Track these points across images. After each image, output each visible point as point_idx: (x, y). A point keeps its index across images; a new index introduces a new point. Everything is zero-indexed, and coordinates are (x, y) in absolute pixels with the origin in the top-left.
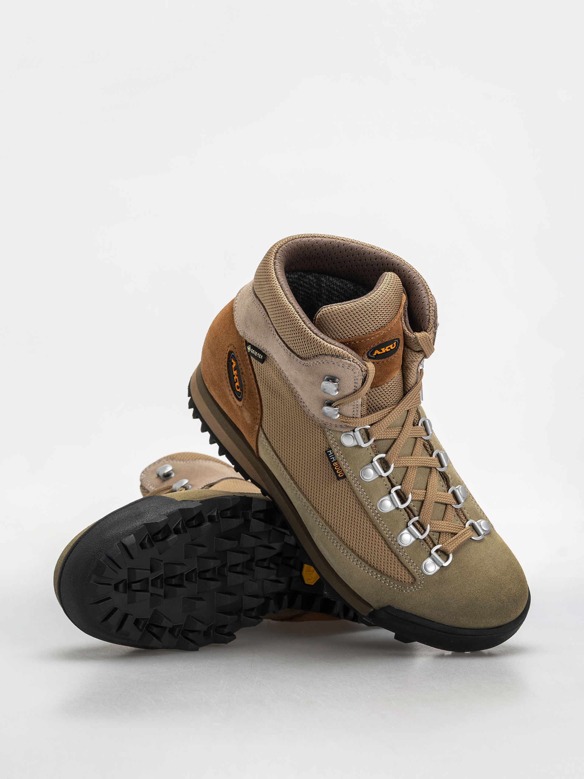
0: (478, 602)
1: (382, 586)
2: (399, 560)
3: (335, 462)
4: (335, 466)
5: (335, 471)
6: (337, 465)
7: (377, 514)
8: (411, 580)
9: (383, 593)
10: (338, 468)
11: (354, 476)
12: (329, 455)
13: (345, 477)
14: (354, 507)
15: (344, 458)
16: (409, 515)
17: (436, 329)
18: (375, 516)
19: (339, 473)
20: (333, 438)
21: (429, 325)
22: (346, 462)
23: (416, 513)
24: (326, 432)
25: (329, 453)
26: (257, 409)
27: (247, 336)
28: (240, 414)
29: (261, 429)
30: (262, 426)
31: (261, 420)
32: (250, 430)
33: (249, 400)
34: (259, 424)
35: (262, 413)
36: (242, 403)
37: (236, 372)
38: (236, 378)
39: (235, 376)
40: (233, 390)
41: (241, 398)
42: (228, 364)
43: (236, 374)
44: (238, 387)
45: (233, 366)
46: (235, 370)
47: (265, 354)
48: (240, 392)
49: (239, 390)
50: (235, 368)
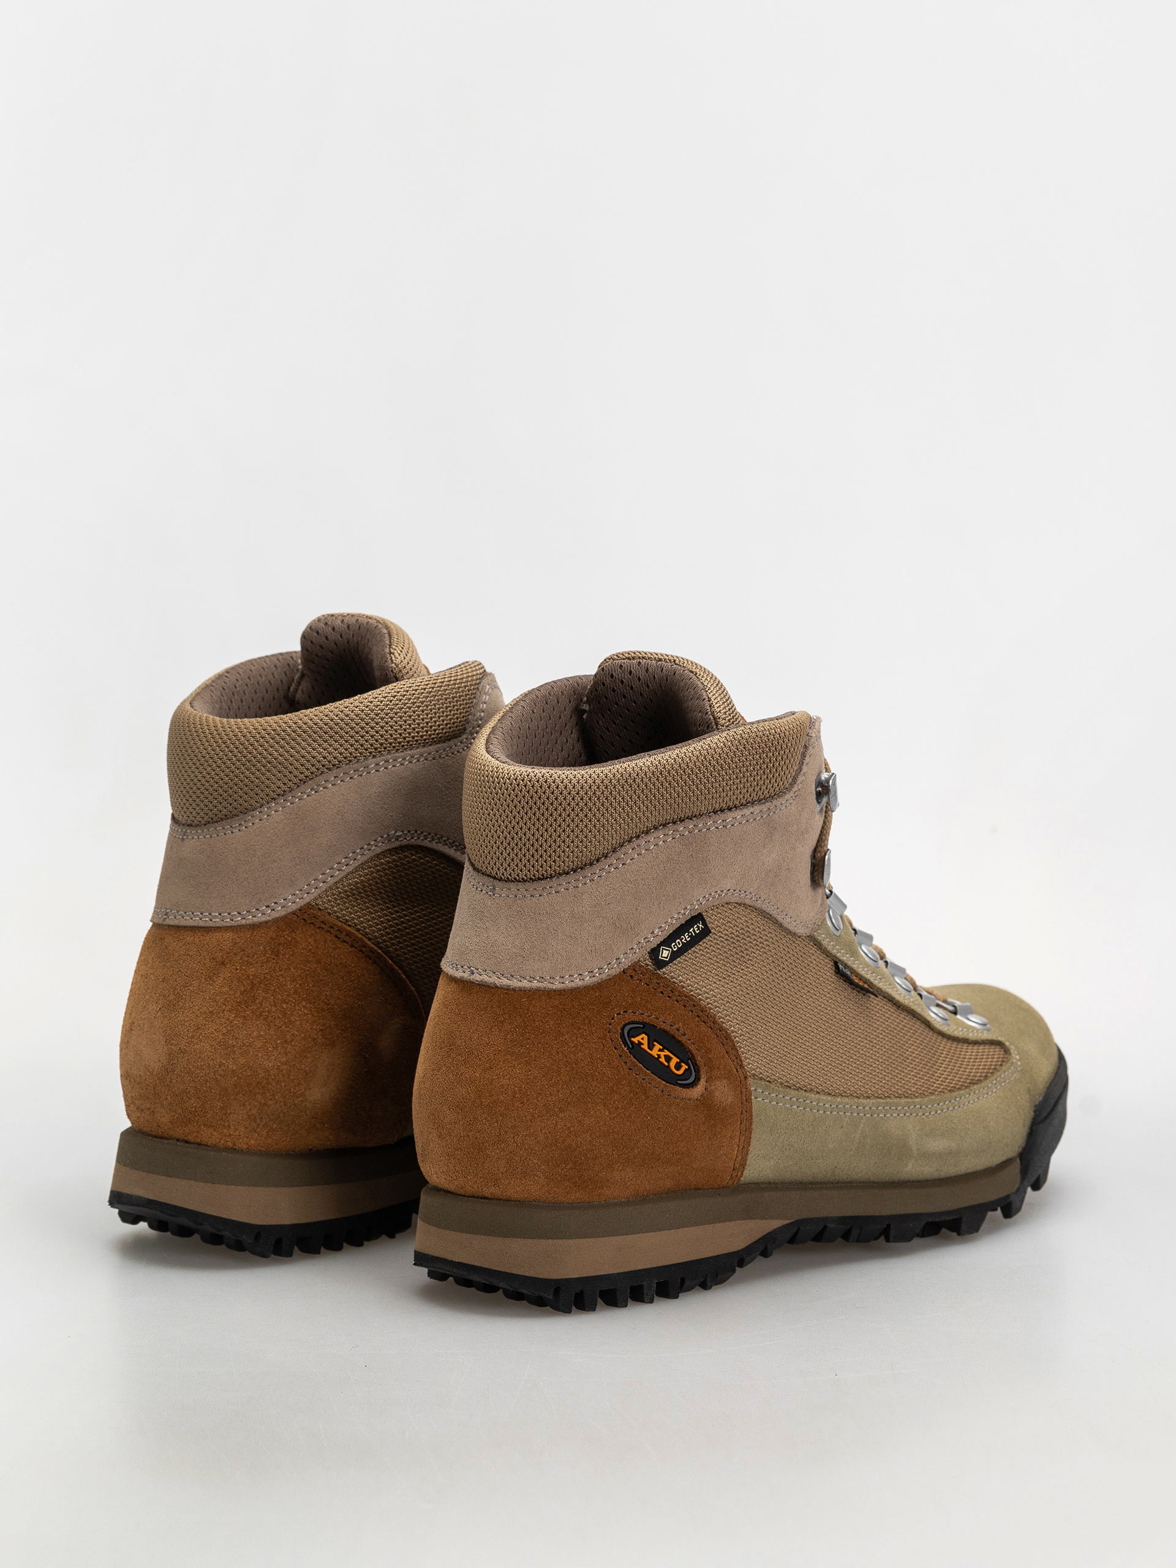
3: (852, 974)
6: (856, 976)
12: (842, 970)
20: (827, 938)
22: (855, 961)
24: (819, 937)
25: (839, 967)
26: (727, 1053)
27: (647, 940)
28: (706, 1112)
29: (750, 1081)
30: (750, 1073)
31: (742, 1066)
32: (737, 1115)
33: (710, 1056)
34: (743, 1077)
35: (736, 1049)
36: (703, 1082)
37: (658, 1046)
38: (664, 1055)
39: (659, 1056)
40: (674, 1085)
41: (695, 1075)
42: (633, 1056)
43: (660, 1050)
44: (678, 1067)
45: (645, 1047)
46: (654, 1045)
47: (700, 914)
48: (687, 1067)
49: (684, 1067)
50: (651, 1044)
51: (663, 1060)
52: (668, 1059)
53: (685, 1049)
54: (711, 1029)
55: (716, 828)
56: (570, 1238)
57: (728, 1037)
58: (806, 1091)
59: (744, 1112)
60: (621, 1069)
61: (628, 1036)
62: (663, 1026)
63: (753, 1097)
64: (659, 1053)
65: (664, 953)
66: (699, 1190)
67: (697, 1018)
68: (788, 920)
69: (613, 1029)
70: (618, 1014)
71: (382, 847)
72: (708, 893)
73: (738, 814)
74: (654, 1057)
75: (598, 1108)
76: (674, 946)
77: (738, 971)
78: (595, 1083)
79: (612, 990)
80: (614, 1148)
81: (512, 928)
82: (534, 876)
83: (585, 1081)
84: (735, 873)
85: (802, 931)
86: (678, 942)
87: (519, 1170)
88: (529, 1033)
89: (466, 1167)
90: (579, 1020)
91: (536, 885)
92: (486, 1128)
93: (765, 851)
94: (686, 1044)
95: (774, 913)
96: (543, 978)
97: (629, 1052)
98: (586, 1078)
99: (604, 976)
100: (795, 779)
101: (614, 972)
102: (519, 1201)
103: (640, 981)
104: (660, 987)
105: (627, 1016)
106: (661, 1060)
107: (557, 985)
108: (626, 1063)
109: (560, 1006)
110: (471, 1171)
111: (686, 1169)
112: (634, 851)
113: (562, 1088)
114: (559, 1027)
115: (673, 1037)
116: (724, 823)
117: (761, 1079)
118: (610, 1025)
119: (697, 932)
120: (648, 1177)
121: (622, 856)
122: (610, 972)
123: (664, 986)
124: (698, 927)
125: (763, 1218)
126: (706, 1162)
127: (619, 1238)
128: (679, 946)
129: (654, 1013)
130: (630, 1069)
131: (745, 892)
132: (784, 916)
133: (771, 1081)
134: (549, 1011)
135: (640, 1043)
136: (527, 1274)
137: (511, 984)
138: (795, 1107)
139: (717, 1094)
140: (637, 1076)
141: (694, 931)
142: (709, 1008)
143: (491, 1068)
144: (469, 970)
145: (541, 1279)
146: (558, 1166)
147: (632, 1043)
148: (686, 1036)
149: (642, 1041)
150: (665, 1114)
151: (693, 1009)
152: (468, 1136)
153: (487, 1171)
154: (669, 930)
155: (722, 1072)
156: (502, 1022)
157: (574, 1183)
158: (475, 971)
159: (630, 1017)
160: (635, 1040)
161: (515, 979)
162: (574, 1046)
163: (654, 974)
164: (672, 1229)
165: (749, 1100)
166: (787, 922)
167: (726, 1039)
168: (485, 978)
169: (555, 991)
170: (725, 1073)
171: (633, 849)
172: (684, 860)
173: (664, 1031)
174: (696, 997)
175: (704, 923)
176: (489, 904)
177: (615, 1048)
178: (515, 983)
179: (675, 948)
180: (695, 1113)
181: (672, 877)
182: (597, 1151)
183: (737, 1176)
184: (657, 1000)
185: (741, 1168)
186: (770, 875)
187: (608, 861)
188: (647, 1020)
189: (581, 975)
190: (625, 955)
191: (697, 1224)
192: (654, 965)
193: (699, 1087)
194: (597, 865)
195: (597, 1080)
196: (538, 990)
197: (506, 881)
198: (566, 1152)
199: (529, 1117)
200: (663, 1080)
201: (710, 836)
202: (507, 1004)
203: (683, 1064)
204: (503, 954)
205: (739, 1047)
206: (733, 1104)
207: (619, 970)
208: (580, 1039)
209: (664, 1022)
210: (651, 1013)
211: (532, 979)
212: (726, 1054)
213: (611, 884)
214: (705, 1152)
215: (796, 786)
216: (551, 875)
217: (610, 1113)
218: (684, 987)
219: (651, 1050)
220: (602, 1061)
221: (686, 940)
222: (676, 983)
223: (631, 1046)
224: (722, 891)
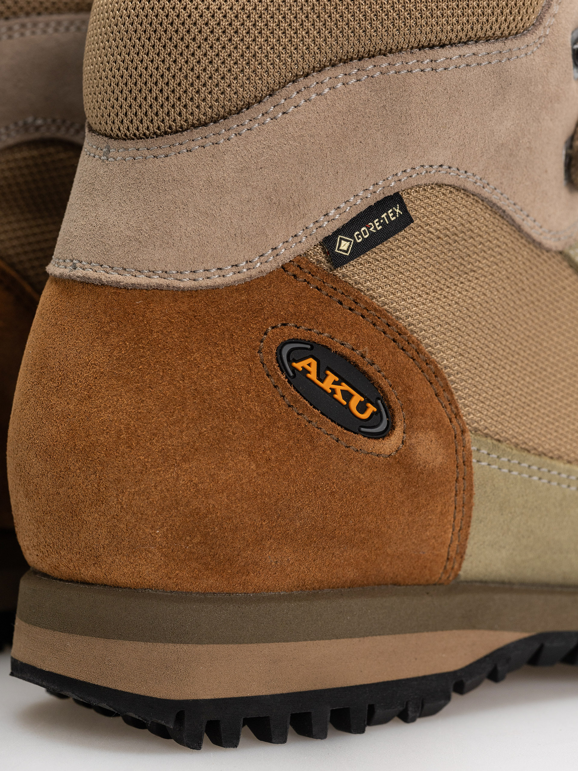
26: (437, 395)
27: (318, 225)
28: (403, 475)
29: (470, 436)
30: (470, 426)
31: (457, 415)
32: (450, 482)
33: (411, 397)
34: (459, 430)
35: (450, 390)
36: (398, 432)
37: (331, 377)
38: (342, 391)
39: (334, 391)
40: (355, 433)
41: (388, 421)
42: (295, 388)
43: (335, 383)
44: (362, 408)
45: (313, 376)
46: (327, 375)
47: (397, 194)
48: (375, 410)
49: (371, 409)
50: (321, 373)
51: (339, 396)
52: (347, 396)
53: (373, 384)
54: (414, 360)
55: (422, 71)
56: (199, 642)
57: (437, 373)
58: (552, 458)
59: (460, 479)
60: (276, 405)
61: (289, 360)
62: (341, 349)
63: (474, 460)
64: (334, 386)
65: (342, 245)
66: (400, 585)
67: (393, 343)
68: (531, 223)
69: (266, 349)
70: (273, 328)
71: (15, 138)
72: (411, 167)
73: (454, 52)
74: (325, 391)
75: (240, 458)
76: (357, 235)
77: (455, 285)
78: (237, 422)
79: (266, 293)
80: (264, 517)
81: (128, 202)
82: (159, 128)
83: (221, 419)
84: (450, 141)
85: (550, 242)
86: (364, 231)
87: (125, 543)
88: (143, 348)
89: (58, 538)
90: (216, 332)
91: (160, 141)
92: (81, 482)
93: (494, 114)
94: (374, 377)
95: (510, 210)
96: (166, 272)
97: (289, 382)
98: (223, 415)
99: (253, 272)
100: (540, 19)
101: (268, 268)
102: (130, 588)
103: (308, 283)
104: (337, 294)
105: (286, 330)
106: (336, 396)
107: (186, 283)
108: (284, 396)
109: (191, 313)
110: (64, 544)
111: (377, 555)
112: (299, 95)
113: (188, 428)
114: (186, 341)
115: (356, 366)
116: (434, 65)
117: (487, 435)
118: (262, 341)
119: (393, 219)
120: (317, 562)
121: (283, 101)
122: (263, 268)
123: (343, 293)
124: (394, 213)
125: (491, 628)
126: (407, 546)
127: (274, 646)
128: (366, 237)
129: (327, 330)
130: (289, 406)
131: (466, 172)
132: (524, 217)
133: (502, 439)
134: (173, 318)
135: (305, 371)
136: (137, 691)
137: (122, 280)
138: (535, 478)
139: (420, 450)
140: (300, 417)
141: (388, 217)
142: (412, 331)
143: (89, 397)
144: (71, 264)
145: (156, 699)
146: (181, 539)
147: (294, 369)
148: (375, 366)
149: (308, 368)
150: (341, 474)
151: (387, 329)
152: (58, 493)
153: (83, 543)
154: (349, 213)
155: (429, 421)
156: (107, 333)
157: (205, 564)
158: (78, 264)
159: (290, 332)
160: (299, 366)
161: (129, 272)
162: (208, 369)
163: (328, 275)
164: (355, 637)
165: (467, 463)
166: (527, 225)
167: (436, 376)
168: (90, 273)
169: (183, 291)
170: (433, 423)
171: (298, 93)
172: (373, 112)
173: (342, 356)
174: (391, 313)
175: (403, 207)
176: (101, 172)
177: (268, 375)
178: (128, 279)
179: (359, 239)
180: (388, 475)
181: (355, 136)
182: (238, 520)
183: (453, 568)
184: (333, 312)
185: (458, 558)
186: (503, 152)
187: (262, 107)
188: (316, 338)
189: (220, 269)
190: (286, 244)
191: (393, 632)
192: (328, 261)
193: (392, 438)
194: (247, 112)
195: (240, 418)
196: (158, 289)
197: (125, 140)
198: (192, 519)
199: (139, 467)
200: (339, 425)
201: (412, 80)
202: (116, 309)
203: (369, 405)
204: (113, 239)
205: (454, 388)
206: (445, 467)
207: (276, 265)
208: (216, 359)
209: (343, 344)
210: (323, 329)
211: (151, 273)
212: (434, 396)
213: (265, 140)
214: (403, 532)
215: (541, 28)
216: (181, 127)
217: (258, 466)
218: (373, 298)
219: (322, 381)
220: (248, 392)
221: (375, 228)
222: (362, 291)
223: (292, 374)
224: (431, 166)
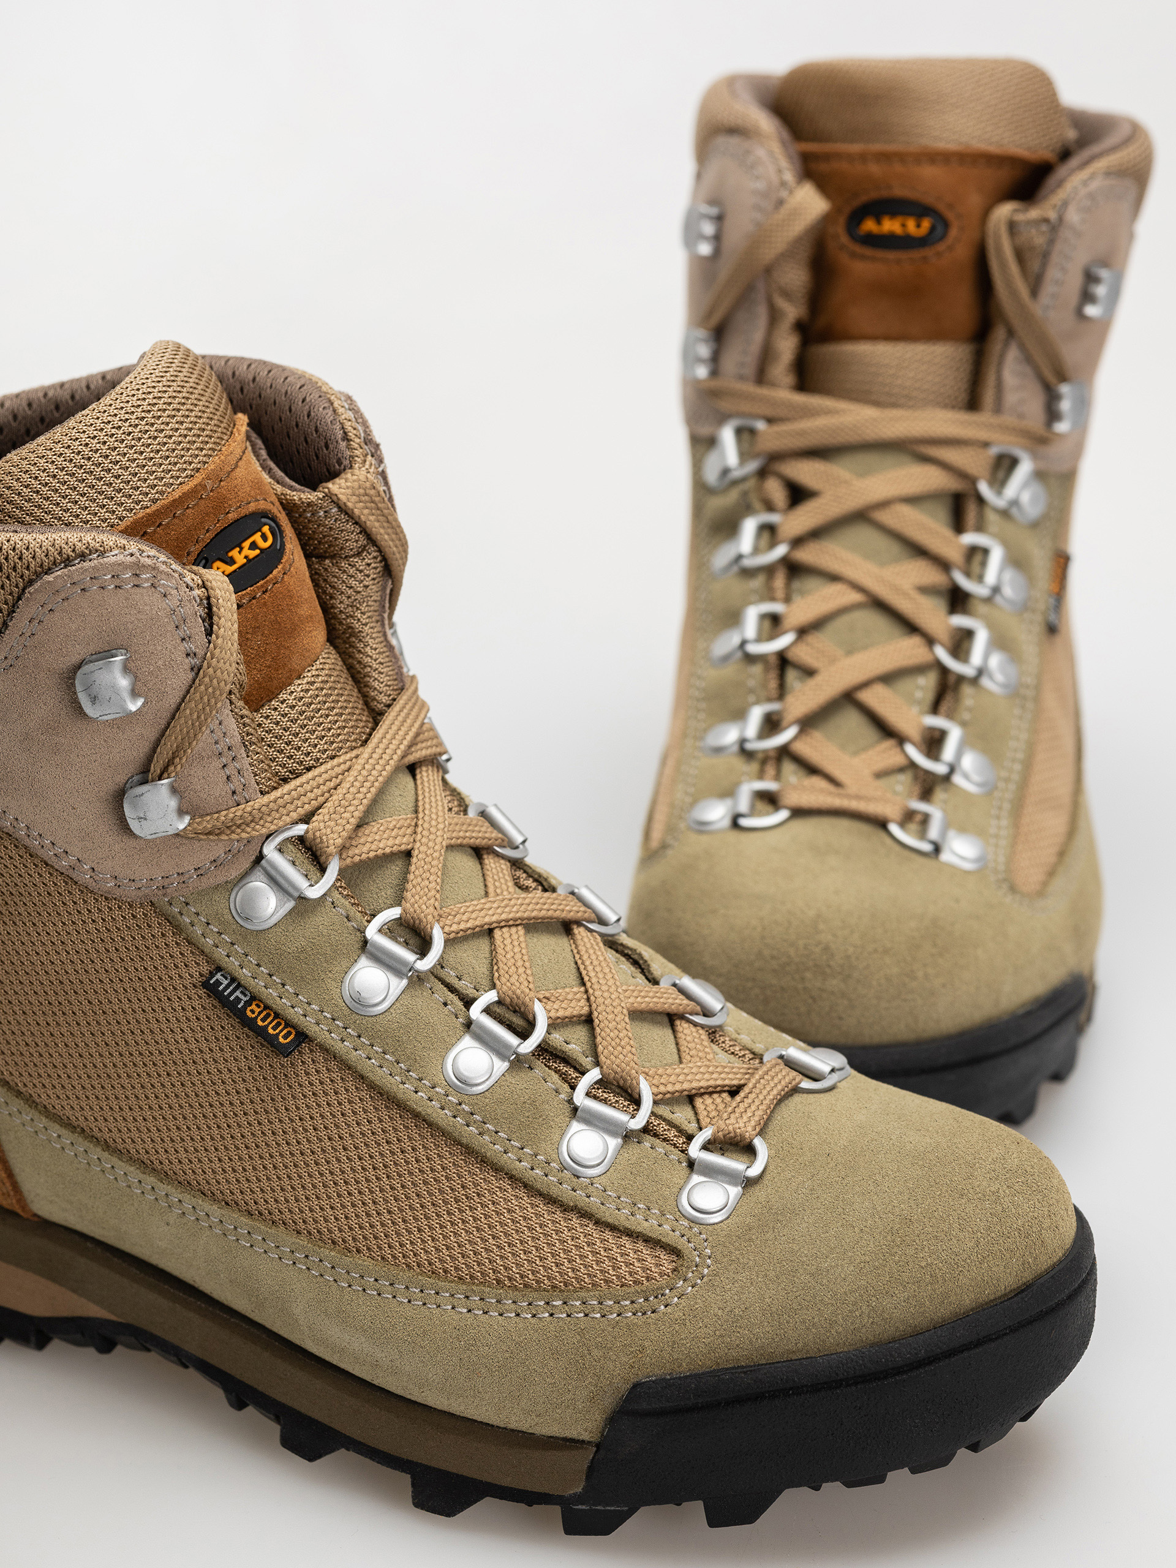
0: (916, 1225)
1: (582, 1332)
2: (597, 1222)
3: (251, 1005)
4: (256, 1018)
5: (261, 1032)
6: (260, 1013)
7: (459, 1107)
8: (666, 1262)
9: (596, 1353)
10: (269, 1020)
11: (329, 1016)
12: (221, 988)
13: (302, 1037)
14: (377, 1126)
15: (271, 976)
16: (564, 1078)
17: (381, 461)
18: (455, 1117)
19: (278, 1034)
20: (208, 924)
21: (352, 449)
22: (283, 985)
23: (586, 1061)
24: (179, 916)
25: (218, 983)
95: (30, 840)
132: (59, 852)
138: (70, 1152)
185: (20, 1199)
